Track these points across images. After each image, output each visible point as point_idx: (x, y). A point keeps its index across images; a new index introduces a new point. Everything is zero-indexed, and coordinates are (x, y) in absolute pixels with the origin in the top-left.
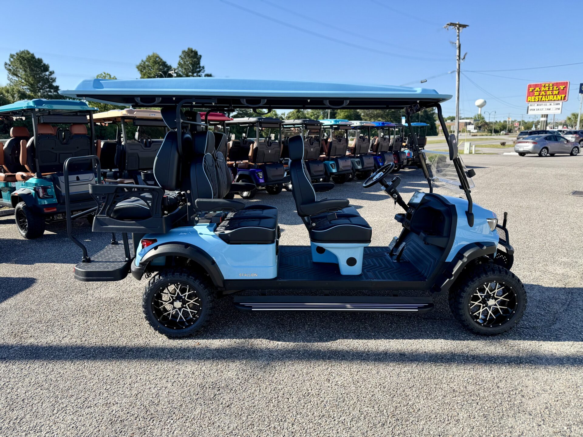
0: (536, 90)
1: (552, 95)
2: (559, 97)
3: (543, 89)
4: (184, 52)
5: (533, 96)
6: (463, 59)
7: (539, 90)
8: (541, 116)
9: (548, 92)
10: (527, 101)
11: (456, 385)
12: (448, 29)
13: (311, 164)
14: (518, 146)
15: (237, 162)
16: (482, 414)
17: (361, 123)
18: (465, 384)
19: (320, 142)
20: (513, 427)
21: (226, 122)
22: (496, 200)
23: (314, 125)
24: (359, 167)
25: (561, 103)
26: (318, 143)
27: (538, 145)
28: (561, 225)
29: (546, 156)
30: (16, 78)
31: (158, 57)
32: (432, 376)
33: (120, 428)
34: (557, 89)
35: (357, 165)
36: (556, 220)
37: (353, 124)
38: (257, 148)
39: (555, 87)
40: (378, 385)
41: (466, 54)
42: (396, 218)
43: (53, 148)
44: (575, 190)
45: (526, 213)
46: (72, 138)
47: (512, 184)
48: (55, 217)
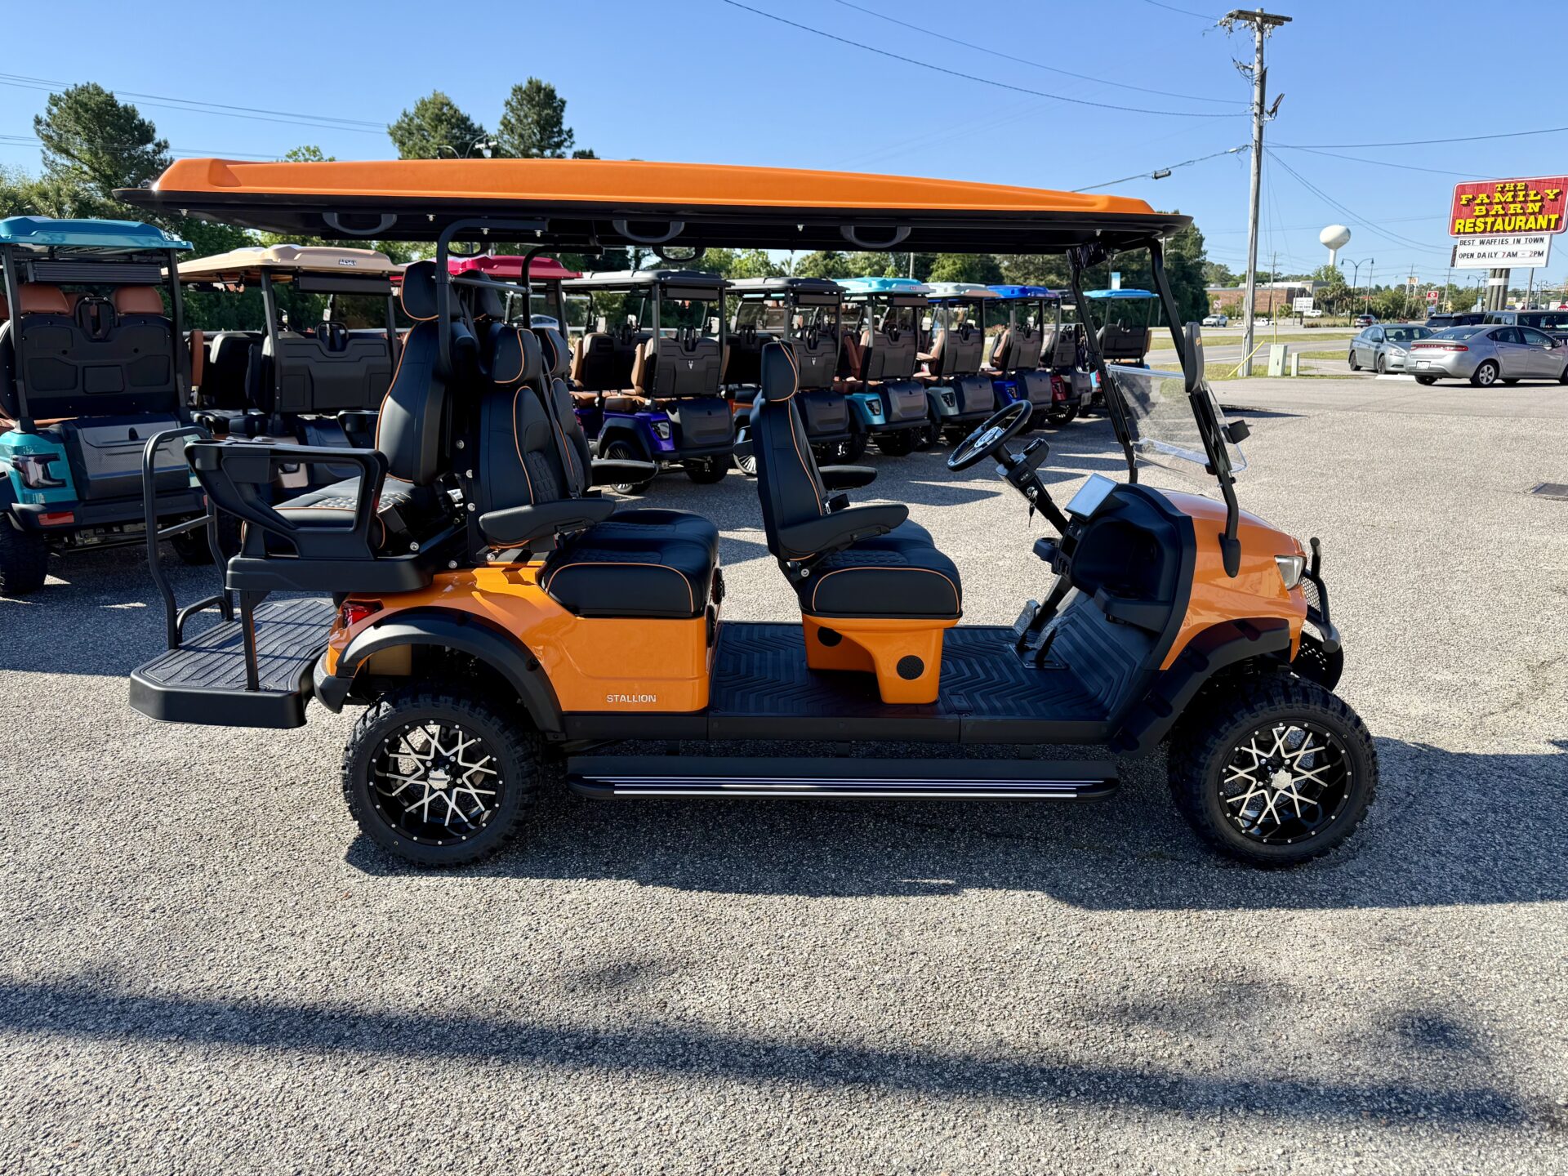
0: (1478, 201)
1: (1524, 214)
2: (1542, 221)
3: (1498, 195)
4: (517, 90)
5: (1470, 217)
6: (1270, 114)
7: (1486, 201)
8: (1489, 272)
9: (1512, 206)
10: (1453, 233)
11: (1014, 1026)
12: (1231, 30)
13: (807, 402)
14: (1415, 356)
15: (605, 393)
16: (1055, 1111)
17: (957, 288)
18: (1037, 1025)
19: (836, 340)
20: (1131, 1152)
21: (564, 282)
22: (1312, 505)
23: (822, 294)
24: (952, 411)
25: (1547, 239)
26: (832, 342)
27: (1469, 354)
28: (1470, 580)
29: (1492, 385)
30: (62, 160)
31: (448, 104)
32: (954, 998)
33: (48, 1125)
34: (1539, 197)
35: (945, 404)
36: (1461, 563)
37: (934, 291)
38: (653, 357)
39: (1532, 193)
40: (795, 1020)
41: (1280, 98)
42: (1037, 549)
43: (65, 352)
44: (1545, 479)
45: (1382, 544)
46: (119, 325)
47: (1373, 461)
48: (77, 538)
